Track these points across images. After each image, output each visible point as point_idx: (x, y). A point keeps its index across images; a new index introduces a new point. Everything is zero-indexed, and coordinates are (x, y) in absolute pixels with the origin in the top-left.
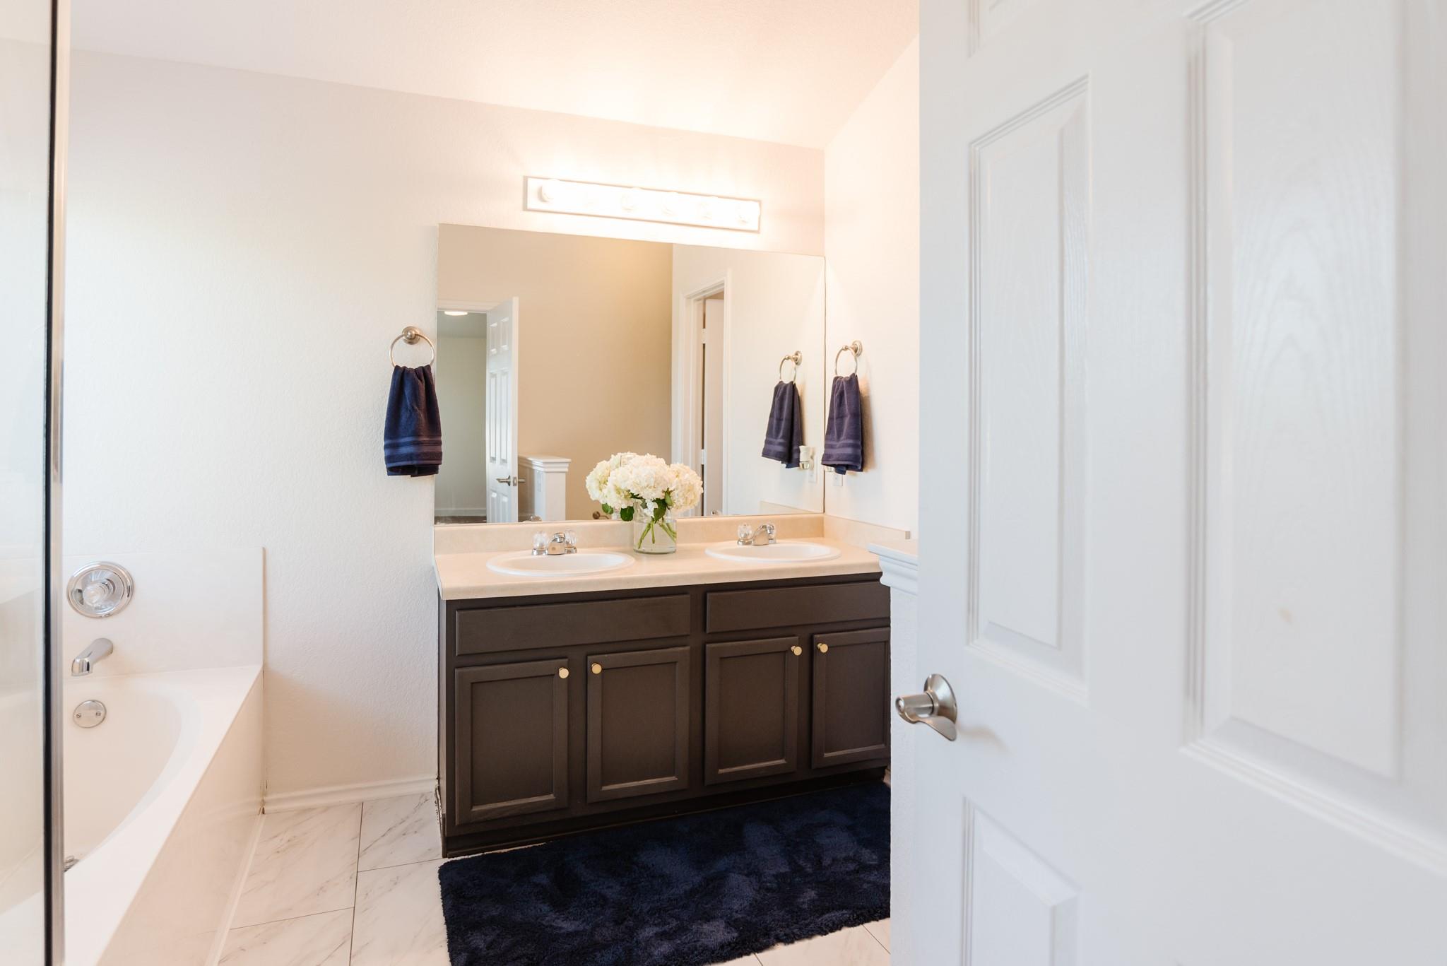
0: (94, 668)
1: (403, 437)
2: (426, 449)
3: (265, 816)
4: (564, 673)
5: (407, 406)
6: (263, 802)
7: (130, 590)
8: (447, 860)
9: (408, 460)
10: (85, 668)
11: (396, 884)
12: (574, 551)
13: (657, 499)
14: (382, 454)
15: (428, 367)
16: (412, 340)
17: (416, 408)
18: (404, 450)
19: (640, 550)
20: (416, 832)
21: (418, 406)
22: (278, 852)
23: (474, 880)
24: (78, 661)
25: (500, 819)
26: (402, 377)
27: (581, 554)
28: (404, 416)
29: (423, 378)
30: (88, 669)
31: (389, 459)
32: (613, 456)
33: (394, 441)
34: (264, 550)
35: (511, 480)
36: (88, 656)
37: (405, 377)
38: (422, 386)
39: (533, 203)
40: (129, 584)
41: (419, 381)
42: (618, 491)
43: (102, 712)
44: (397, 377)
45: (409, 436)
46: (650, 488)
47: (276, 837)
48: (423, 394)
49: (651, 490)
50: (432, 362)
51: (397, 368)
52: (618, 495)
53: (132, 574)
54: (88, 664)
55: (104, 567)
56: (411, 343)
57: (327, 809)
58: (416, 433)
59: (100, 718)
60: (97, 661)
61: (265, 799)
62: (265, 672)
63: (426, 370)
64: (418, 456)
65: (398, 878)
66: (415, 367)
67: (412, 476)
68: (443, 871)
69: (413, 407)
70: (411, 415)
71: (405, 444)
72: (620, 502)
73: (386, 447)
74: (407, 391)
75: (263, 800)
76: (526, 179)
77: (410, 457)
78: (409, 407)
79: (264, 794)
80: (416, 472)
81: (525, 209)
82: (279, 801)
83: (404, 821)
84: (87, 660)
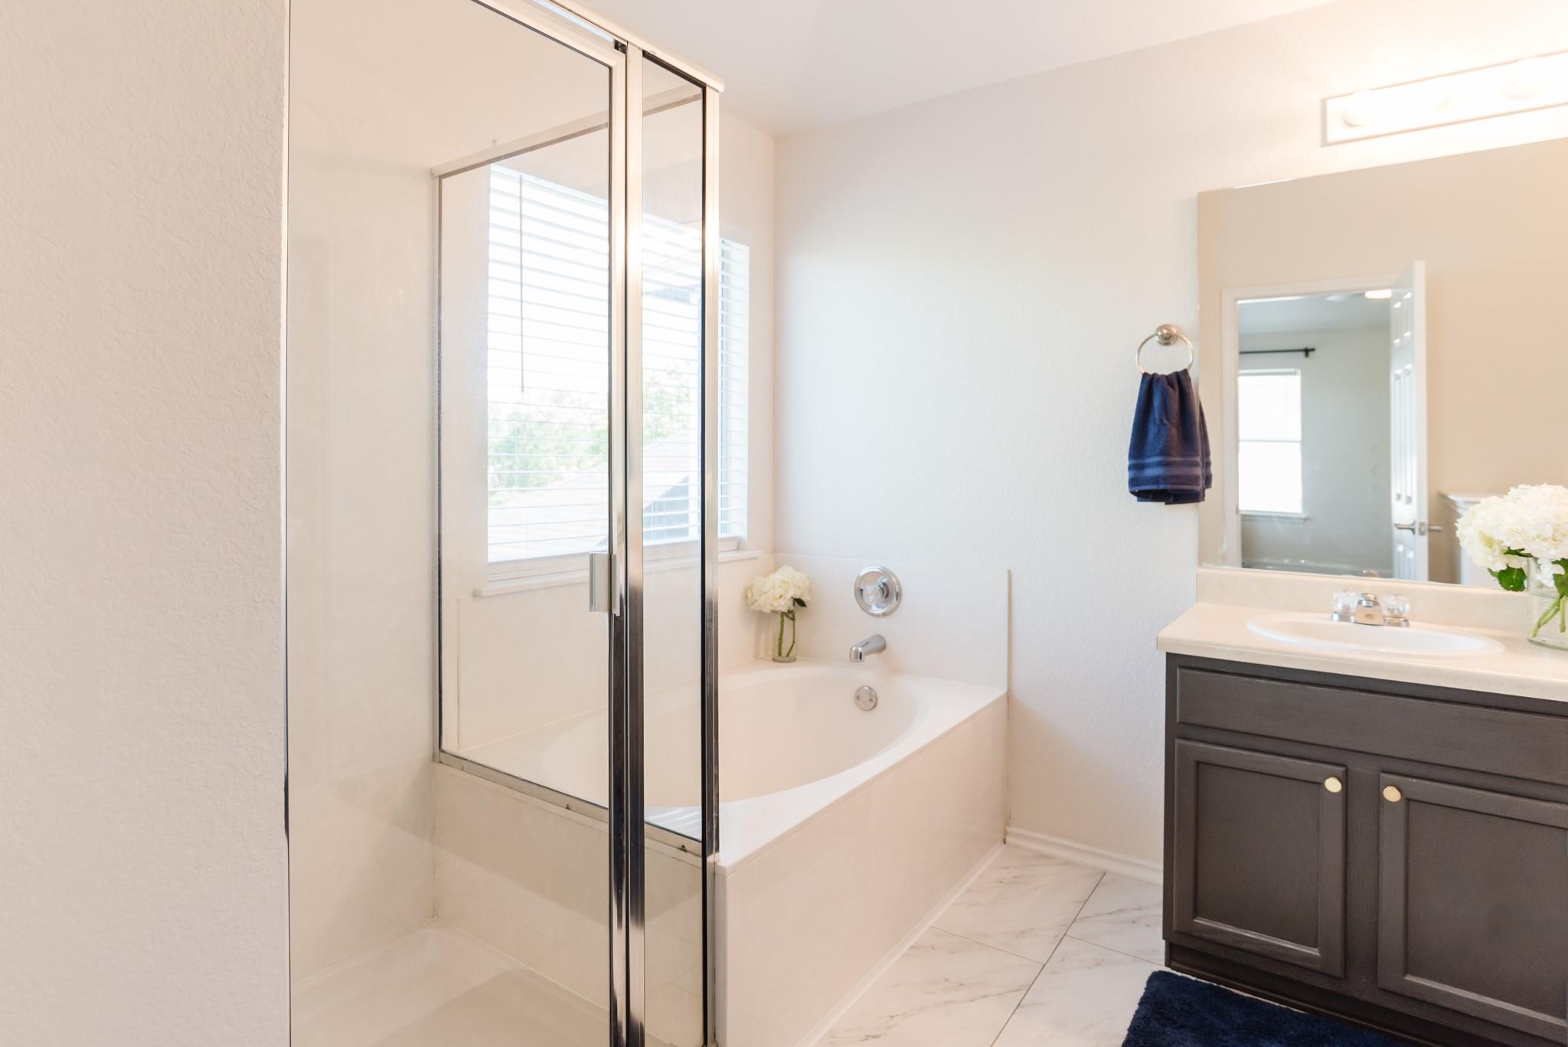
0: (866, 658)
1: (1150, 456)
2: (1176, 471)
3: (1004, 846)
4: (1333, 785)
5: (1155, 419)
6: (1006, 833)
7: (898, 596)
8: (1168, 970)
9: (1154, 484)
10: (859, 657)
11: (1098, 964)
12: (1404, 624)
13: (1563, 559)
14: (1126, 476)
15: (1185, 372)
16: (1167, 339)
17: (1165, 421)
18: (1150, 472)
19: (1535, 639)
20: (1148, 926)
21: (1168, 419)
22: (1001, 882)
23: (1184, 1004)
24: (854, 649)
25: (1236, 948)
26: (1150, 383)
27: (1415, 629)
28: (1152, 430)
29: (1176, 386)
30: (861, 658)
31: (1133, 482)
32: (1512, 489)
33: (1139, 461)
34: (1009, 573)
35: (1417, 527)
36: (862, 646)
37: (1154, 385)
38: (1174, 395)
39: (1335, 132)
40: (897, 590)
41: (1171, 389)
42: (1489, 542)
43: (874, 699)
44: (1145, 387)
45: (1156, 455)
46: (1545, 539)
47: (1005, 868)
48: (1175, 406)
49: (1545, 544)
50: (1190, 365)
51: (1145, 375)
52: (1486, 548)
53: (902, 583)
54: (861, 654)
55: (885, 573)
56: (1167, 344)
57: (1067, 863)
58: (1166, 452)
59: (872, 705)
60: (870, 652)
61: (1008, 829)
62: (1009, 696)
63: (1183, 377)
64: (1165, 479)
65: (1103, 960)
66: (1167, 372)
67: (1166, 504)
68: (1156, 977)
69: (1162, 421)
70: (1159, 431)
71: (1151, 465)
72: (1491, 559)
73: (1130, 468)
74: (1157, 402)
75: (1005, 830)
76: (1324, 102)
77: (1156, 480)
78: (1158, 421)
79: (1007, 824)
80: (1171, 499)
81: (1325, 143)
82: (1019, 836)
83: (1140, 909)
84: (860, 649)
